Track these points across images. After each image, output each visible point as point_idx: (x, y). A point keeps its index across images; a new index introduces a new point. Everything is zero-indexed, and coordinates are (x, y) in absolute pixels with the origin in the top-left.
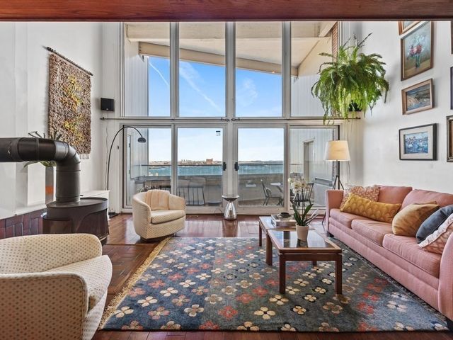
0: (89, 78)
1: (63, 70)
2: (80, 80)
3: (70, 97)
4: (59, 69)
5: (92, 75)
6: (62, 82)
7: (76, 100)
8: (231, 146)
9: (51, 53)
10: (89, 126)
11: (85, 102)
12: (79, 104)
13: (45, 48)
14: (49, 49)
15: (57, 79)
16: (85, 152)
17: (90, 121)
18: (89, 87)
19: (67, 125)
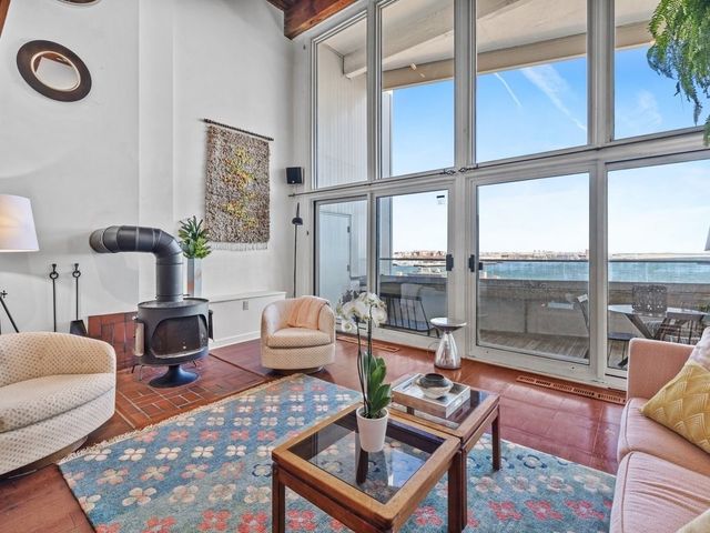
0: (265, 144)
1: (226, 141)
2: (252, 150)
3: (235, 173)
4: (219, 142)
5: (272, 140)
6: (224, 156)
7: (244, 176)
8: (465, 222)
9: (209, 125)
10: (266, 207)
11: (260, 176)
12: (250, 180)
13: (201, 120)
14: (206, 121)
15: (217, 154)
16: (259, 241)
17: (268, 201)
18: (266, 156)
19: (230, 208)
